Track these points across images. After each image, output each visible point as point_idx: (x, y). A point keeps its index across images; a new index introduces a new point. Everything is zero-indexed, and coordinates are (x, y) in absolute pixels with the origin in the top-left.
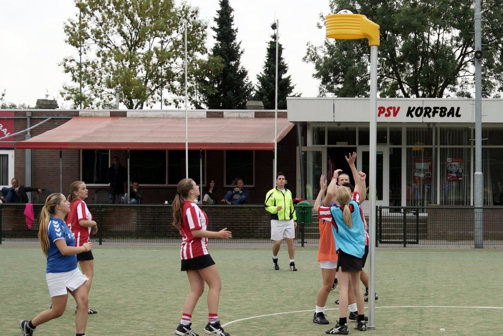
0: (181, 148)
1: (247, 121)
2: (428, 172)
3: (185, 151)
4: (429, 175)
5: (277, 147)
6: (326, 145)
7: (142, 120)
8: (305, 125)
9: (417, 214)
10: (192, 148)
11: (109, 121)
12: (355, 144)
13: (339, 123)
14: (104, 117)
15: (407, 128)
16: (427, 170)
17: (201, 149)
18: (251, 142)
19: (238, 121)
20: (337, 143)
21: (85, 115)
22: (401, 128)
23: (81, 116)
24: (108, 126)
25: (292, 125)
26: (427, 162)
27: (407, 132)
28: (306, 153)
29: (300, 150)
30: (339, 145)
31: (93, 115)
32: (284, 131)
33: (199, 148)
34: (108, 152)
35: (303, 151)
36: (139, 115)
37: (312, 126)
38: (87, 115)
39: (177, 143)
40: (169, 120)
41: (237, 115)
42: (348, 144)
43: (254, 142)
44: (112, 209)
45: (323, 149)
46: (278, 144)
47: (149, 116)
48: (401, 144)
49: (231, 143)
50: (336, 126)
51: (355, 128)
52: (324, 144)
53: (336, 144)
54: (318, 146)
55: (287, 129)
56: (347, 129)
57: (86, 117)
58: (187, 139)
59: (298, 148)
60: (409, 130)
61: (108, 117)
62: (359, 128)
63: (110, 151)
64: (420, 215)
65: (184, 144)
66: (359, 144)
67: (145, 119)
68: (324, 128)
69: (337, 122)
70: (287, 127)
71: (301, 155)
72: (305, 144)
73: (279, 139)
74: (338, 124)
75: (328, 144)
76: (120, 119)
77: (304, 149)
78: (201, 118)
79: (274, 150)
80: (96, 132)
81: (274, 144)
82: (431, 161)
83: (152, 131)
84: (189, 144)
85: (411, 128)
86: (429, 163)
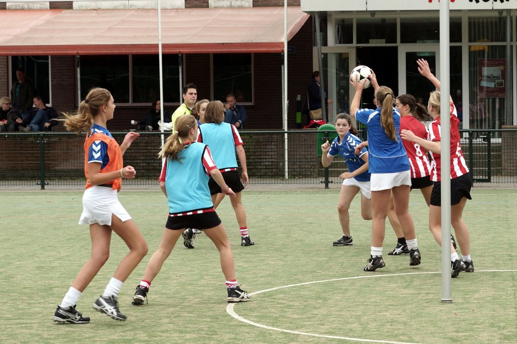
0: (152, 51)
1: (242, 12)
2: (501, 80)
3: (158, 55)
4: (501, 84)
5: (288, 48)
6: (355, 44)
7: (94, 14)
8: (324, 17)
9: (488, 139)
10: (168, 51)
11: (49, 16)
12: (396, 42)
13: (373, 13)
14: (41, 10)
15: (470, 18)
16: (498, 78)
17: (180, 52)
18: (250, 41)
19: (230, 12)
20: (370, 40)
21: (14, 8)
22: (460, 18)
23: (9, 9)
24: (48, 22)
25: (307, 16)
26: (498, 65)
27: (470, 23)
28: (326, 55)
29: (317, 52)
30: (374, 43)
31: (26, 6)
32: (296, 25)
33: (177, 51)
34: (48, 60)
35: (322, 54)
36: (90, 6)
37: (334, 17)
38: (18, 8)
39: (146, 45)
40: (133, 12)
41: (229, 4)
42: (387, 42)
43: (255, 41)
44: (56, 139)
45: (350, 49)
46: (289, 43)
47: (105, 8)
48: (460, 41)
49: (223, 44)
50: (369, 16)
51: (396, 19)
52: (352, 43)
53: (368, 43)
54: (342, 45)
55: (299, 23)
56: (383, 20)
57: (16, 10)
58: (160, 38)
59: (315, 49)
60: (472, 21)
61: (47, 10)
62: (401, 19)
63: (50, 57)
64: (493, 140)
65: (157, 46)
66: (402, 42)
67: (99, 12)
68: (352, 20)
69: (370, 11)
70: (299, 20)
71: (320, 59)
72: (325, 43)
73: (290, 37)
74: (371, 14)
75: (357, 43)
76: (63, 12)
77: (324, 50)
78: (177, 9)
79: (283, 51)
80: (33, 30)
81: (282, 43)
82: (504, 64)
83: (110, 28)
84: (164, 46)
85: (474, 18)
86: (502, 68)
